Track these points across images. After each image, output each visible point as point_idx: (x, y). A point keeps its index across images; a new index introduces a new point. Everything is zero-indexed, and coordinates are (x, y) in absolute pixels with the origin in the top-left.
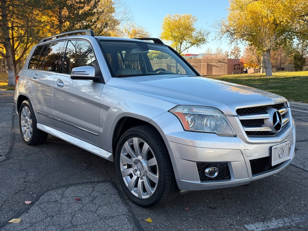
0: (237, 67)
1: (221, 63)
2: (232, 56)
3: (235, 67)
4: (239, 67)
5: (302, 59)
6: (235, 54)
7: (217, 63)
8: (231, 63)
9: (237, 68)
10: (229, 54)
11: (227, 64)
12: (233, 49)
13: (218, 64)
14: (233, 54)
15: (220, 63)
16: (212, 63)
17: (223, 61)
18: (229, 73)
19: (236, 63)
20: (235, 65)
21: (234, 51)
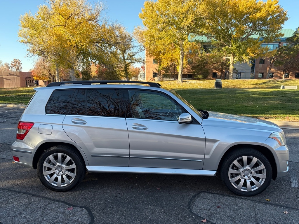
0: (28, 79)
1: (13, 76)
2: (13, 68)
3: (26, 80)
4: (30, 80)
5: (87, 74)
6: (16, 66)
7: (8, 76)
8: (23, 76)
9: (29, 81)
10: (10, 65)
11: (19, 77)
12: (13, 61)
13: (10, 77)
14: (14, 66)
15: (11, 76)
16: (2, 75)
17: (14, 74)
18: (22, 86)
19: (27, 76)
20: (27, 78)
21: (14, 63)
